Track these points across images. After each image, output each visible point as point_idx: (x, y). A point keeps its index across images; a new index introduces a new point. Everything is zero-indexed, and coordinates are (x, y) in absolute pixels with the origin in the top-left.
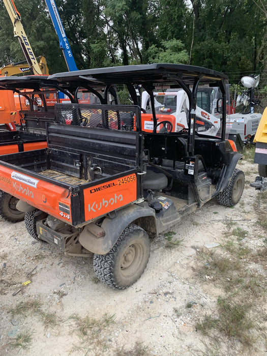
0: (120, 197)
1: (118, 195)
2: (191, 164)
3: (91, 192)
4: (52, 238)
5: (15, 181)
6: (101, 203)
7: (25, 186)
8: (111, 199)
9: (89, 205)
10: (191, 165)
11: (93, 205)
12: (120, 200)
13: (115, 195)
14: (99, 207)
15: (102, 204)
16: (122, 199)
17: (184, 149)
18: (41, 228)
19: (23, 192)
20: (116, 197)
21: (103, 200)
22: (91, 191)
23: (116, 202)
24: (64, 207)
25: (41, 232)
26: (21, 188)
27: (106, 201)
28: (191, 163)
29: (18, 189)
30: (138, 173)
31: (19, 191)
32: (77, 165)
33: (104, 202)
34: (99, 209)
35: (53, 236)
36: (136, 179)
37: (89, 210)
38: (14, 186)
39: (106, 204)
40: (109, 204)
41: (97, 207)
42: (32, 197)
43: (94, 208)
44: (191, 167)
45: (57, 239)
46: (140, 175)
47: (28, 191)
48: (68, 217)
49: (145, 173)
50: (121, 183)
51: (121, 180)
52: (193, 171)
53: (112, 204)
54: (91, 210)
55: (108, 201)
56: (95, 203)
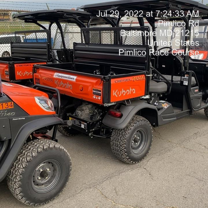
0: (134, 90)
4: (79, 124)
5: (57, 79)
6: (121, 92)
10: (185, 77)
11: (116, 92)
13: (130, 88)
14: (119, 94)
16: (134, 92)
17: (180, 65)
20: (131, 90)
21: (123, 89)
22: (115, 81)
24: (96, 92)
26: (62, 83)
27: (124, 91)
30: (146, 75)
33: (123, 91)
34: (120, 96)
36: (145, 78)
38: (56, 83)
39: (124, 93)
40: (126, 94)
43: (117, 94)
44: (186, 79)
46: (148, 76)
47: (68, 85)
48: (99, 98)
49: (151, 75)
50: (134, 80)
51: (135, 78)
52: (187, 82)
53: (128, 94)
54: (115, 95)
55: (126, 91)
56: (117, 90)
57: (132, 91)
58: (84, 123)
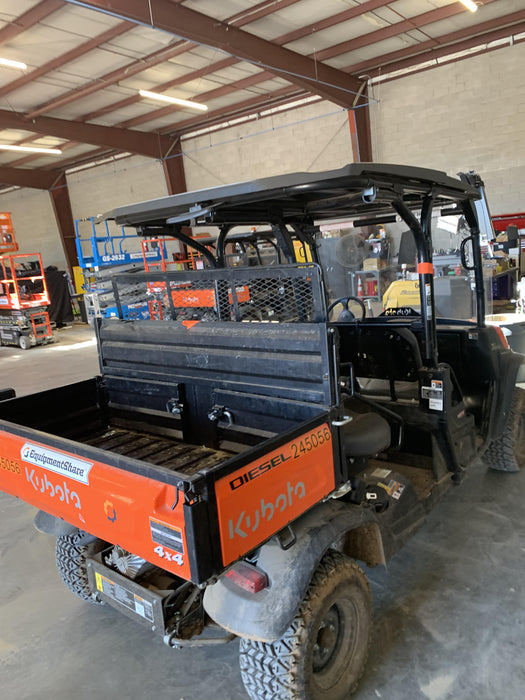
0: (300, 488)
1: (293, 485)
2: (435, 386)
3: (233, 488)
4: (129, 601)
5: (31, 466)
6: (257, 512)
7: (57, 479)
8: (280, 498)
9: (231, 522)
10: (433, 388)
11: (240, 520)
12: (301, 496)
13: (289, 484)
14: (253, 523)
15: (260, 514)
16: (303, 493)
17: (412, 352)
18: (98, 576)
19: (52, 495)
20: (290, 489)
21: (262, 501)
22: (231, 484)
23: (290, 504)
24: (164, 534)
25: (99, 584)
26: (48, 484)
27: (270, 505)
28: (433, 383)
29: (40, 487)
30: (334, 423)
31: (42, 490)
32: (174, 410)
33: (264, 508)
34: (254, 529)
35: (130, 597)
36: (329, 435)
37: (232, 536)
38: (30, 478)
39: (268, 510)
40: (276, 511)
41: (249, 525)
42: (78, 505)
43: (243, 527)
44: (435, 392)
45: (142, 604)
46: (338, 427)
47: (67, 491)
48: (179, 559)
49: (348, 419)
50: (298, 451)
51: (298, 445)
52: (441, 401)
53: (282, 509)
54: (235, 534)
55: (274, 503)
56: (243, 514)
57: (296, 493)
58: (143, 600)
